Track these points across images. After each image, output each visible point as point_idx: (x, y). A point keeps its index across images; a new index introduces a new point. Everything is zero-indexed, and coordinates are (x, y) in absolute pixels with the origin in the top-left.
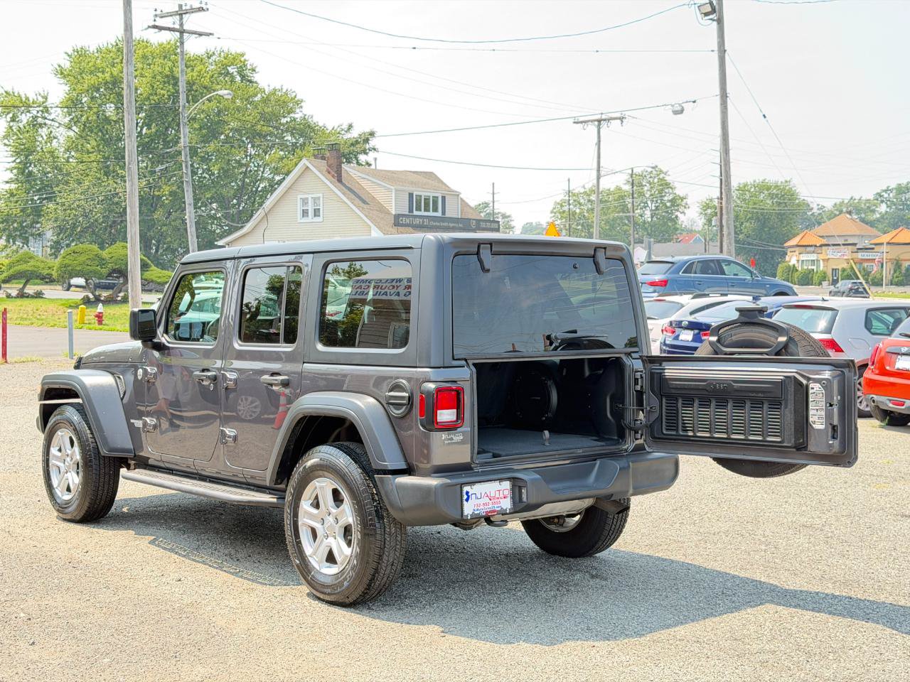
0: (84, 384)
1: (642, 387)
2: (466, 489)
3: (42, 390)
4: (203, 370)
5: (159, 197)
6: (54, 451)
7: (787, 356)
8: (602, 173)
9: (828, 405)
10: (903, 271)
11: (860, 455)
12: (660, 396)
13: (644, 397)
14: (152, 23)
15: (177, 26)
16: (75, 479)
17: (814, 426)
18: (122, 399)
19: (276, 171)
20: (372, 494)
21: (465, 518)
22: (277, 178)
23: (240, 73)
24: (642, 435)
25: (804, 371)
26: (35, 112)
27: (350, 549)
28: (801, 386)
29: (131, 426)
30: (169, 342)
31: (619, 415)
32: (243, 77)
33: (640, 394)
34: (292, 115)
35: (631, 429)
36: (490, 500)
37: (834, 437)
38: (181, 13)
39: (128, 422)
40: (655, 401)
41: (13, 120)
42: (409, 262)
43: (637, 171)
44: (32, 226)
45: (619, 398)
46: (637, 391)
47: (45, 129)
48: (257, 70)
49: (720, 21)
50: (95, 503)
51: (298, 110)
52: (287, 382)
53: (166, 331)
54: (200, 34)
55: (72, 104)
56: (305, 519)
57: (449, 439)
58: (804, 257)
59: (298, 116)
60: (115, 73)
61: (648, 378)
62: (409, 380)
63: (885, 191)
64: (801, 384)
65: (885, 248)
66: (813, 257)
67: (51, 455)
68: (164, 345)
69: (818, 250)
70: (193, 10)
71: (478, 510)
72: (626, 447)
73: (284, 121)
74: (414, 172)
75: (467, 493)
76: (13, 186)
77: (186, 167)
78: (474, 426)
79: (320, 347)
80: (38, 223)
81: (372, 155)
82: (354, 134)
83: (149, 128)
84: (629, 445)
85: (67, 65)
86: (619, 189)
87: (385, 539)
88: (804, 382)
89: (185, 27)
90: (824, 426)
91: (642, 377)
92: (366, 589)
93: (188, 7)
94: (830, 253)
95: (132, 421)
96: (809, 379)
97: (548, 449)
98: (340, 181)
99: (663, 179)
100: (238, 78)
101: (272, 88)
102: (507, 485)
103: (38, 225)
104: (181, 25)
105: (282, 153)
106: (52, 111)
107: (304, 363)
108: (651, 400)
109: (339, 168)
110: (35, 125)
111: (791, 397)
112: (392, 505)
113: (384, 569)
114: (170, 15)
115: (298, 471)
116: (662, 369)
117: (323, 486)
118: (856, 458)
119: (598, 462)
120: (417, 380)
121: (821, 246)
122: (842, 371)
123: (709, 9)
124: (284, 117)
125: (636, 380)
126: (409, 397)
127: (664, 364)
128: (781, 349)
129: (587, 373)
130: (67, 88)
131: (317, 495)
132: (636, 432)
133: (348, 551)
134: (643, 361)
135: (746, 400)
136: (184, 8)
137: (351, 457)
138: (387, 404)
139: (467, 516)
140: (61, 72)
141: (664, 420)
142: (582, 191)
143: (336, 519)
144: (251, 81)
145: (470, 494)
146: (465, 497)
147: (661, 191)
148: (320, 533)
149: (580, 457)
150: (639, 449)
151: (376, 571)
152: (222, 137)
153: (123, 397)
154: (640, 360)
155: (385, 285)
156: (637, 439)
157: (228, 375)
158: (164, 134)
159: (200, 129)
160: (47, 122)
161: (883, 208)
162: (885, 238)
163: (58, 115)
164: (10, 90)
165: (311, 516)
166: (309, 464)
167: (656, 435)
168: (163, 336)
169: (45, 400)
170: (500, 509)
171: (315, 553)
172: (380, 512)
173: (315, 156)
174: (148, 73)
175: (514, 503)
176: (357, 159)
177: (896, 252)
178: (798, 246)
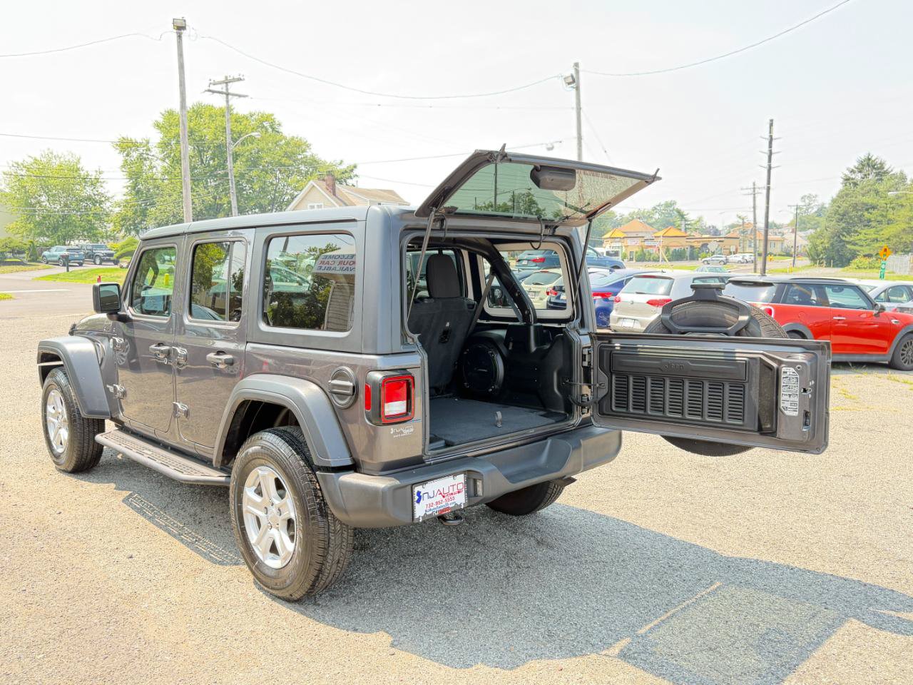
0: (66, 351)
1: (589, 363)
2: (417, 489)
3: (38, 353)
4: (159, 345)
5: (221, 205)
6: (50, 409)
7: (748, 336)
8: (498, 193)
9: (802, 391)
10: (671, 253)
11: (830, 440)
12: (610, 372)
13: (592, 373)
14: (207, 88)
15: (224, 90)
16: (64, 434)
17: (785, 412)
18: (100, 365)
19: (296, 189)
20: (315, 489)
21: (415, 521)
22: (296, 193)
23: (271, 127)
24: (588, 410)
25: (773, 352)
26: (141, 151)
27: (294, 544)
28: (771, 370)
29: (107, 390)
30: (133, 315)
31: (567, 389)
32: (273, 129)
33: (587, 370)
34: (304, 153)
35: (578, 404)
36: (444, 497)
37: (806, 424)
38: (227, 82)
39: (105, 387)
40: (604, 378)
41: (127, 155)
42: (352, 235)
43: (517, 193)
44: (140, 223)
45: (567, 374)
46: (584, 367)
47: (148, 162)
48: (282, 125)
49: (577, 88)
50: (82, 457)
51: (308, 150)
52: (231, 362)
53: (131, 304)
54: (240, 96)
55: (165, 145)
56: (249, 507)
57: (398, 433)
58: (613, 245)
59: (308, 154)
60: (192, 126)
61: (597, 354)
62: (353, 367)
63: (659, 206)
64: (770, 368)
65: (661, 239)
66: (619, 244)
67: (48, 414)
68: (129, 318)
69: (622, 240)
70: (234, 80)
71: (430, 510)
72: (572, 423)
73: (299, 157)
74: (381, 190)
75: (419, 493)
76: (129, 198)
77: (232, 183)
78: (426, 416)
79: (263, 327)
80: (144, 221)
81: (355, 179)
82: (343, 167)
83: (214, 161)
84: (576, 420)
85: (161, 120)
86: (505, 204)
87: (329, 539)
88: (775, 365)
89: (230, 91)
90: (797, 413)
91: (589, 353)
92: (310, 589)
93: (231, 78)
94: (629, 242)
95: (108, 386)
96: (780, 362)
97: (500, 431)
98: (334, 194)
99: (531, 199)
100: (270, 130)
101: (291, 136)
102: (461, 478)
103: (145, 223)
104: (227, 89)
105: (298, 178)
106: (152, 150)
107: (247, 342)
108: (599, 376)
109: (334, 185)
110: (142, 159)
111: (755, 380)
112: (335, 506)
113: (329, 568)
114: (220, 83)
115: (240, 455)
116: (612, 347)
117: (265, 475)
118: (826, 445)
119: (549, 441)
120: (363, 367)
121: (624, 238)
122: (813, 353)
123: (570, 80)
124: (300, 154)
125: (584, 356)
126: (354, 387)
127: (614, 340)
128: (742, 329)
129: (533, 348)
130: (162, 136)
131: (260, 483)
132: (583, 407)
133: (290, 546)
134: (591, 338)
135: (704, 381)
136: (229, 78)
137: (292, 448)
138: (331, 393)
139: (419, 519)
140: (157, 125)
141: (613, 397)
142: (484, 205)
143: (279, 510)
144: (278, 132)
145: (421, 494)
146: (416, 498)
147: (529, 206)
148: (263, 523)
149: (533, 436)
150: (586, 423)
151: (320, 571)
152: (261, 167)
153: (101, 362)
154: (588, 336)
155: (346, 260)
156: (583, 414)
157: (179, 350)
158: (223, 165)
159: (247, 161)
160: (150, 157)
161: (657, 216)
162: (661, 234)
163: (156, 151)
164: (125, 136)
165: (255, 504)
166: (251, 450)
167: (605, 412)
168: (128, 309)
169: (42, 362)
170: (454, 505)
171: (259, 542)
172: (323, 510)
173: (319, 179)
174: (213, 126)
175: (469, 496)
176: (346, 182)
177: (667, 241)
178: (610, 238)
